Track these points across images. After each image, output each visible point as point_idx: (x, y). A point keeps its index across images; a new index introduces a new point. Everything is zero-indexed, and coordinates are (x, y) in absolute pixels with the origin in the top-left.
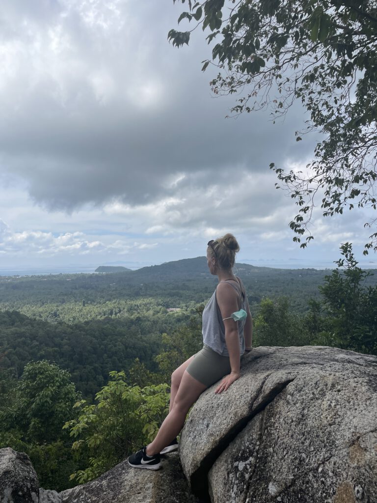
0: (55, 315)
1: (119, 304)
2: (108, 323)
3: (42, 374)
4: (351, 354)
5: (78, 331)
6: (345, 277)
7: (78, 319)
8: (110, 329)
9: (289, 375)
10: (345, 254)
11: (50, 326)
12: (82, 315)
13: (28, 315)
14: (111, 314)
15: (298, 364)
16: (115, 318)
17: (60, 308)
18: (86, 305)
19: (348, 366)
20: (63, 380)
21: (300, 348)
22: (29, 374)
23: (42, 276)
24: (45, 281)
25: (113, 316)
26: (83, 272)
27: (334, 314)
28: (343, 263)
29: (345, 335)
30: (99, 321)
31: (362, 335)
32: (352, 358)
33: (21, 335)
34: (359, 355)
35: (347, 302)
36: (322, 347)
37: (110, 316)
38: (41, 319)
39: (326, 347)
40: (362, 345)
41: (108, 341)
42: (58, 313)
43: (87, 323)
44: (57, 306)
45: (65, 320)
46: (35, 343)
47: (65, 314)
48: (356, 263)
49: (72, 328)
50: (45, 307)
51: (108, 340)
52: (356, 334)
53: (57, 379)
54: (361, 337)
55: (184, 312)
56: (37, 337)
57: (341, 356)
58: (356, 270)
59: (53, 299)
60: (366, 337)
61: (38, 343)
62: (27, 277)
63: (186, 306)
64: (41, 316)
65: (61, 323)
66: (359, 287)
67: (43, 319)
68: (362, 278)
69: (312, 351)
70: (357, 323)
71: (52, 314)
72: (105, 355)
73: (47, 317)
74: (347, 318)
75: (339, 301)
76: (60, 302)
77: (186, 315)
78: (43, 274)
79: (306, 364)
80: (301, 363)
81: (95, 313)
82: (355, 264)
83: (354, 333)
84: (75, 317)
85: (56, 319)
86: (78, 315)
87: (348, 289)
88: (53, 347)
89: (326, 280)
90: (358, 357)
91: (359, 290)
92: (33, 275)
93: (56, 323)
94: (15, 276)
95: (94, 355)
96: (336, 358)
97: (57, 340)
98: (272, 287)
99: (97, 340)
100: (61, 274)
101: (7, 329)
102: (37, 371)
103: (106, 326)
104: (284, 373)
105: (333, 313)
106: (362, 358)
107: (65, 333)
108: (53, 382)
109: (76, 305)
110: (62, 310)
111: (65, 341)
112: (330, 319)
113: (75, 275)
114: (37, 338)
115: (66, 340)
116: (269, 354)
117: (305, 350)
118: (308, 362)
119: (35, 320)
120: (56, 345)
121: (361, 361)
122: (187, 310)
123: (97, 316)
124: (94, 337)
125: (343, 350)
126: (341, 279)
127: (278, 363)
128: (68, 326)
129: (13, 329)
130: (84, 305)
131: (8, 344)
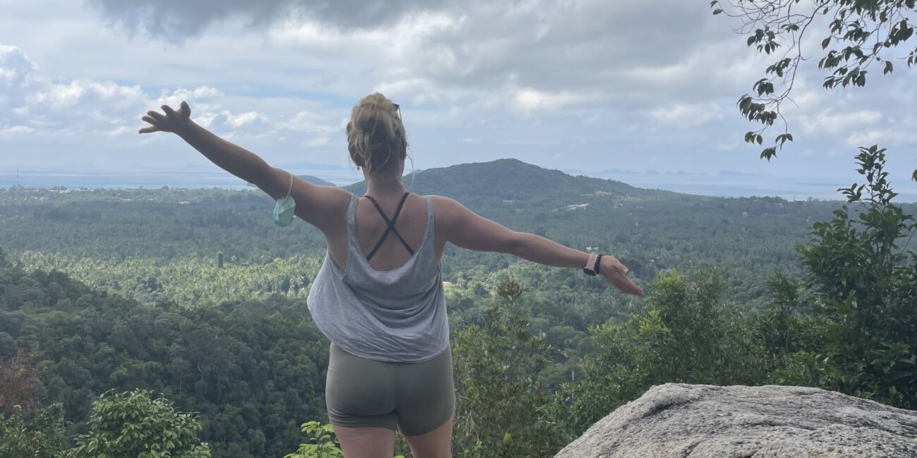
0: (152, 284)
1: (303, 265)
2: (277, 308)
3: (133, 421)
4: (870, 407)
5: (206, 324)
6: (860, 227)
7: (206, 296)
8: (282, 323)
9: (739, 446)
10: (867, 171)
11: (140, 311)
12: (215, 287)
13: (88, 283)
14: (285, 287)
15: (756, 424)
16: (295, 298)
17: (163, 269)
18: (225, 265)
19: (869, 433)
20: (183, 436)
21: (755, 390)
22: (105, 420)
23: (120, 191)
24: (127, 202)
25: (290, 292)
26: (217, 187)
27: (829, 312)
28: (859, 194)
29: (853, 361)
30: (256, 304)
31: (893, 364)
32: (873, 415)
33: (71, 329)
34: (888, 409)
35: (862, 286)
36: (805, 389)
37: (283, 293)
38: (119, 293)
39: (813, 389)
40: (891, 386)
41: (276, 351)
42: (158, 280)
43: (227, 307)
44: (157, 264)
45: (175, 296)
46: (106, 348)
47: (175, 285)
48: (892, 195)
49: (191, 318)
50: (128, 266)
51: (277, 347)
52: (877, 360)
53: (170, 433)
54: (888, 368)
55: (459, 291)
56: (109, 334)
57: (848, 410)
58: (890, 213)
59: (147, 247)
60: (901, 367)
61: (111, 350)
62: (85, 192)
63: (465, 277)
64: (118, 287)
65: (165, 305)
66: (894, 252)
67: (123, 294)
68: (902, 231)
69: (784, 398)
70: (881, 335)
71: (145, 282)
72: (271, 383)
73: (134, 289)
74: (860, 323)
75: (844, 283)
76: (164, 254)
77: (463, 298)
78: (123, 187)
79: (774, 425)
80: (763, 424)
81: (246, 284)
82: (889, 198)
83: (873, 357)
84: (198, 291)
85: (155, 295)
86: (206, 288)
87: (867, 256)
88: (146, 360)
89: (816, 233)
90: (885, 413)
91: (892, 258)
92: (100, 187)
93: (154, 304)
94: (55, 188)
95: (243, 383)
96: (838, 415)
97: (157, 344)
98: (676, 238)
99: (252, 347)
100: (167, 188)
101: (38, 312)
102: (124, 415)
103: (272, 316)
104: (728, 443)
105: (827, 311)
106: (894, 417)
107: (176, 327)
108: (160, 441)
109: (200, 262)
110: (167, 273)
111: (175, 346)
112: (819, 322)
113: (199, 192)
114: (110, 337)
115: (179, 343)
116: (688, 401)
117: (768, 395)
118: (777, 421)
119: (104, 294)
120: (153, 356)
121: (893, 424)
122: (466, 287)
123: (251, 291)
124: (245, 339)
125: (851, 397)
126: (853, 232)
127: (711, 422)
128: (184, 313)
129: (53, 314)
130: (221, 265)
131: (42, 348)
